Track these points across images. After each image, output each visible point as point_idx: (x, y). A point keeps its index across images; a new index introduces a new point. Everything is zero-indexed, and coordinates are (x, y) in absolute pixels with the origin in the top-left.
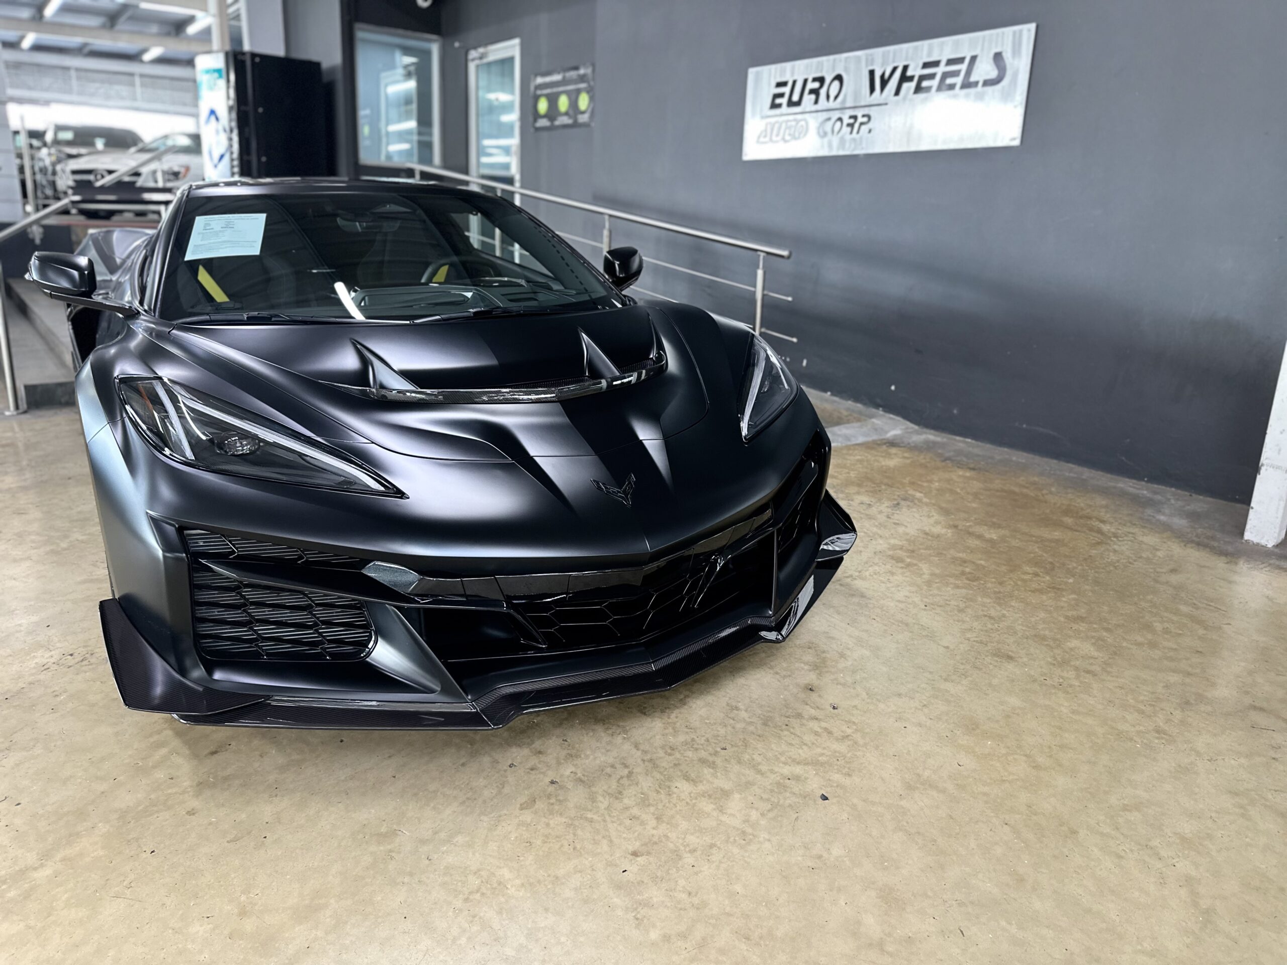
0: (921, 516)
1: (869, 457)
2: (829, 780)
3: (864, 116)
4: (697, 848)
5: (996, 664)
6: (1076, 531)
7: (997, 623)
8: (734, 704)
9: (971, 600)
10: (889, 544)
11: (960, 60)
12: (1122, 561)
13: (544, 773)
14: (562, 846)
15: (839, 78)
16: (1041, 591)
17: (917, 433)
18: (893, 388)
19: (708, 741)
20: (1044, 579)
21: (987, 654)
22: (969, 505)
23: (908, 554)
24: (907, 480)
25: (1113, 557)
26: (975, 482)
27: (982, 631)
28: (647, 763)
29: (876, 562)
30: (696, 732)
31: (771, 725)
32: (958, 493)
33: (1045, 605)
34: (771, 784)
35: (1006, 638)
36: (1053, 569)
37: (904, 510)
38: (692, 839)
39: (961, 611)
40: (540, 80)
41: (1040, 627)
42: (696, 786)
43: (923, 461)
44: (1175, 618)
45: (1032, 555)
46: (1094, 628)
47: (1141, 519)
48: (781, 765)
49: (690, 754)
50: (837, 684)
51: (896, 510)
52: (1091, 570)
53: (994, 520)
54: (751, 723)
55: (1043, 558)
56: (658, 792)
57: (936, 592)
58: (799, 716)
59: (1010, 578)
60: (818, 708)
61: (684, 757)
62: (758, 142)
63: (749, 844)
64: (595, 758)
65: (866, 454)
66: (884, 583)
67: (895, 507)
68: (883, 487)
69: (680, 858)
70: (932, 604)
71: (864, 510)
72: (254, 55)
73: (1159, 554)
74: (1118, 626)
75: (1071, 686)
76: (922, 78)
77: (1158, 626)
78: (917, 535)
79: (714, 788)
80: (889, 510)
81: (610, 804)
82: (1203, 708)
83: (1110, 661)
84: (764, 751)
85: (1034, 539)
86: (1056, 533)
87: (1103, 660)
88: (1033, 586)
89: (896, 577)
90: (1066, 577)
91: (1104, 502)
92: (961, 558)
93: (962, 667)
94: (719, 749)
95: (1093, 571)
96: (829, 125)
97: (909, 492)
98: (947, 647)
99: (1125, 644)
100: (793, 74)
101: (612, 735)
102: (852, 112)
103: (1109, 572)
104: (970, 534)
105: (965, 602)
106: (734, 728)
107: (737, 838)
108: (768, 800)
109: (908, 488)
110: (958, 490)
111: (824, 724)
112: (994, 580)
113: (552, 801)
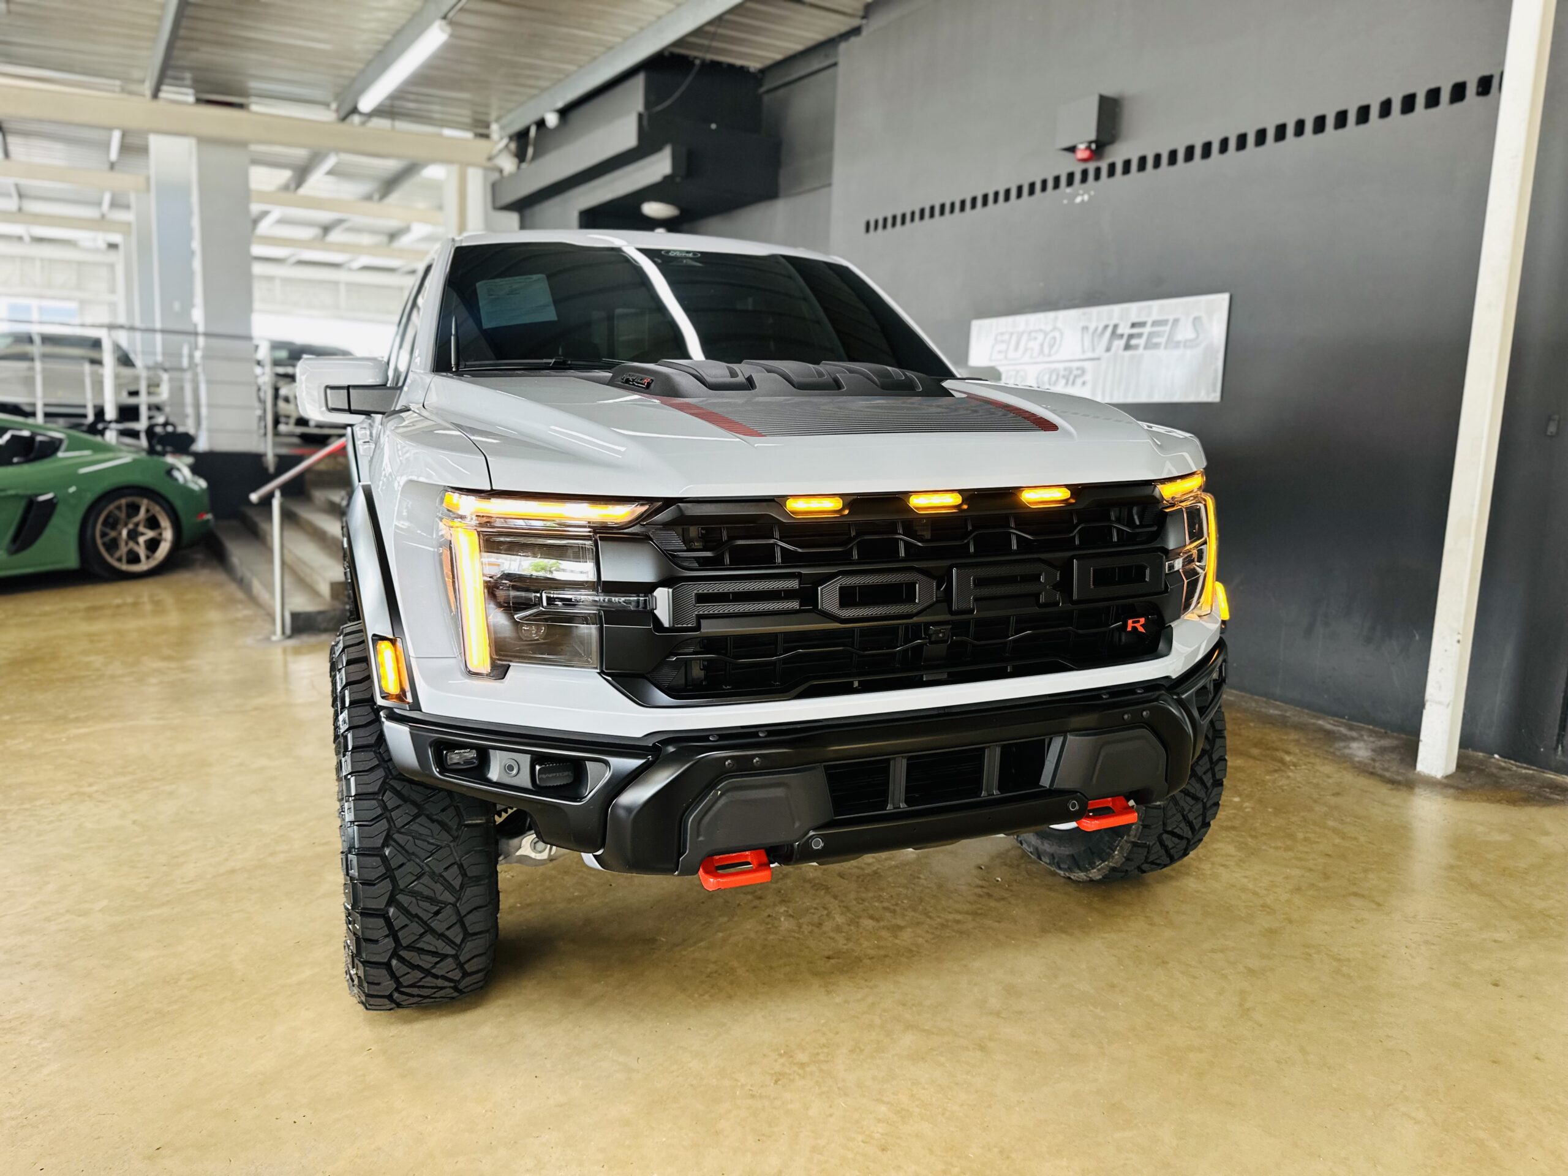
2: (983, 924)
4: (874, 957)
11: (1163, 323)
12: (1292, 785)
19: (892, 896)
25: (1283, 782)
28: (842, 908)
34: (937, 924)
38: (871, 952)
42: (879, 923)
44: (1318, 829)
47: (1326, 751)
48: (947, 913)
49: (876, 904)
56: (849, 925)
61: (872, 905)
63: (913, 956)
64: (804, 903)
69: (861, 961)
73: (1330, 781)
74: (1265, 834)
76: (1131, 336)
77: (1300, 836)
79: (892, 924)
82: (1311, 892)
83: (1245, 858)
87: (1240, 858)
95: (1260, 792)
96: (1046, 376)
99: (1264, 847)
102: (1068, 365)
103: (1276, 793)
106: (913, 890)
108: (933, 933)
111: (985, 890)
113: (769, 926)
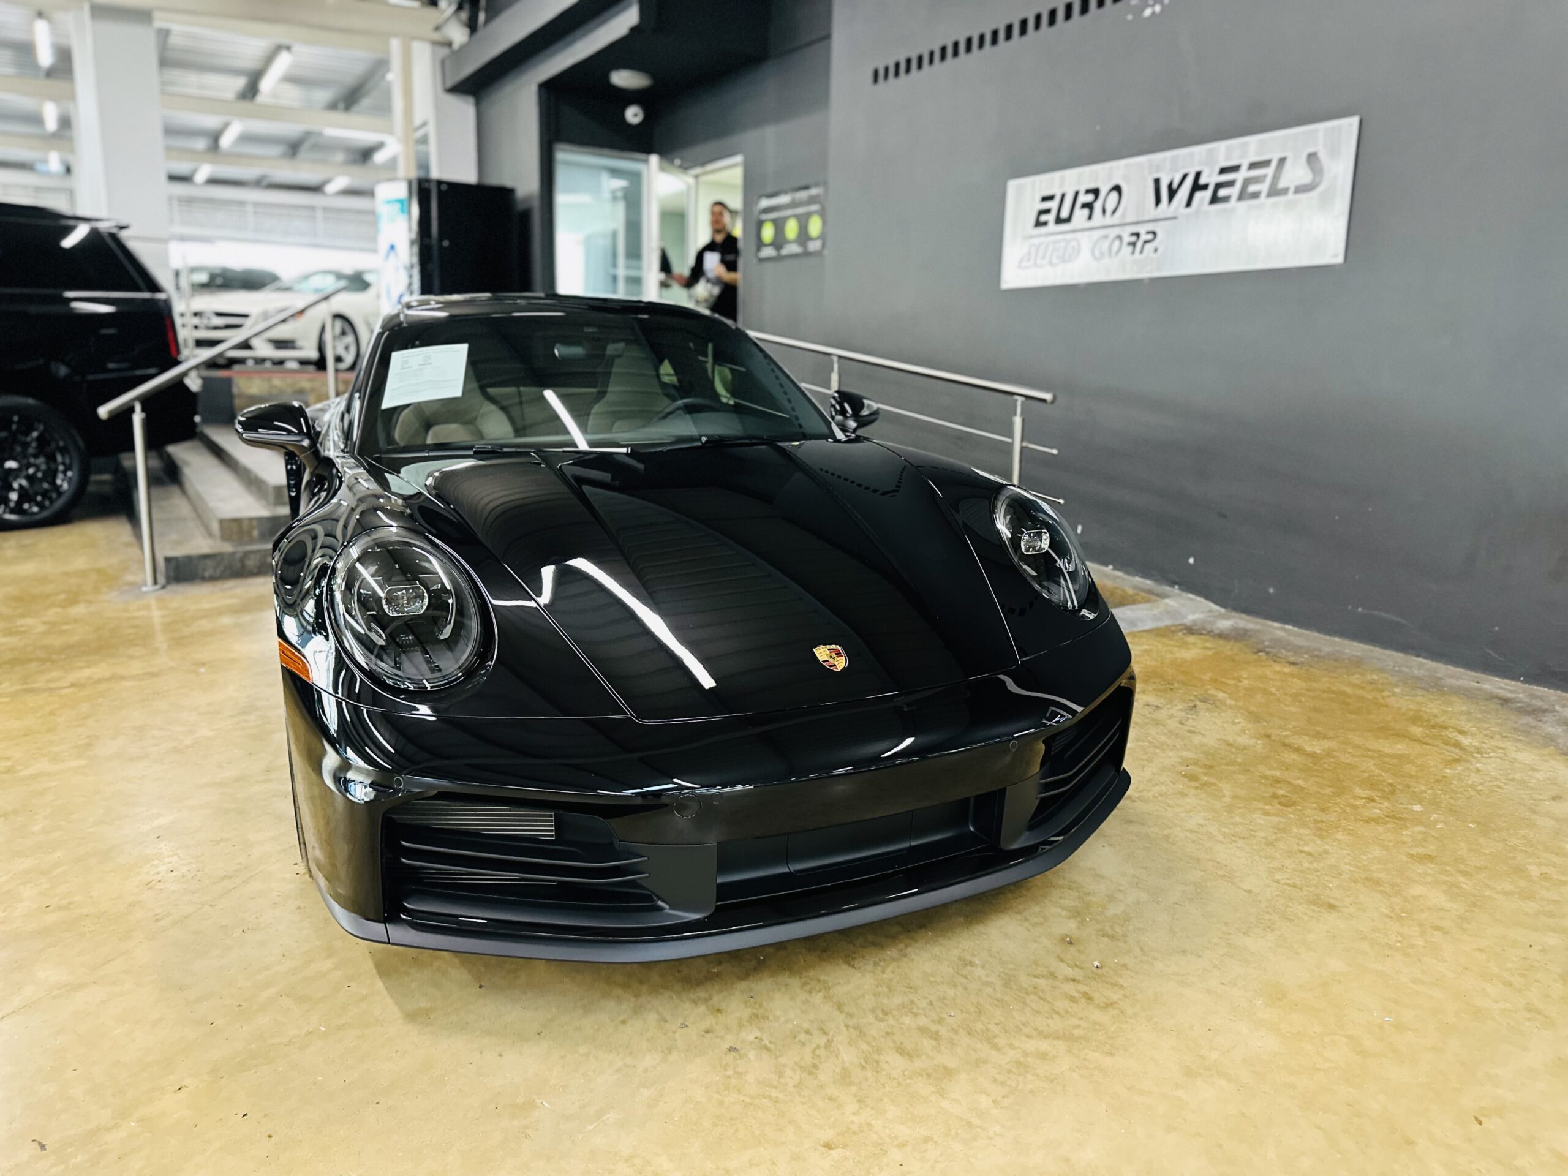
0: (1224, 723)
1: (1160, 646)
2: (1085, 1060)
3: (1148, 233)
4: (908, 1142)
5: (1312, 914)
6: (1426, 744)
7: (1316, 861)
8: (968, 958)
9: (1284, 831)
10: (1181, 757)
11: (1266, 163)
12: (1488, 784)
13: (722, 1038)
14: (737, 1130)
15: (1117, 189)
16: (1377, 820)
17: (1222, 617)
18: (1191, 561)
19: (931, 1003)
20: (1381, 806)
21: (1302, 901)
22: (1286, 708)
23: (1206, 771)
24: (1207, 677)
26: (1295, 680)
27: (1296, 871)
28: (851, 1030)
29: (1162, 781)
30: (916, 992)
31: (1014, 987)
32: (1271, 694)
33: (1382, 840)
34: (1008, 1062)
35: (1327, 881)
36: (1393, 793)
37: (1201, 714)
38: (902, 1130)
39: (1270, 844)
40: (765, 203)
41: (1374, 868)
42: (912, 1062)
43: (1230, 653)
44: (1557, 860)
45: (1366, 775)
46: (1447, 871)
47: (1516, 729)
48: (1024, 1038)
49: (907, 1020)
50: (1103, 936)
51: (1192, 715)
52: (1445, 795)
53: (1318, 729)
54: (988, 984)
55: (1381, 778)
56: (863, 1068)
57: (1237, 819)
58: (1052, 975)
59: (1337, 804)
60: (1077, 966)
61: (900, 1023)
62: (1020, 267)
63: (975, 1139)
64: (787, 1021)
65: (1156, 643)
66: (1169, 806)
67: (1191, 710)
68: (1176, 685)
69: (884, 1152)
70: (1233, 835)
71: (1150, 713)
72: (440, 183)
73: (1539, 775)
74: (1479, 868)
75: (1413, 946)
77: (1534, 871)
78: (1217, 746)
79: (935, 1065)
80: (1183, 714)
81: (801, 1080)
83: (1468, 914)
84: (1002, 1019)
85: (1369, 753)
86: (1399, 746)
87: (1458, 913)
88: (1366, 814)
89: (1187, 800)
90: (1412, 804)
91: (1464, 708)
92: (1273, 777)
93: (1267, 917)
94: (944, 1015)
95: (1447, 796)
96: (1105, 245)
97: (1210, 692)
98: (1250, 892)
100: (1061, 185)
101: (810, 992)
102: (1135, 229)
103: (1471, 797)
104: (1285, 745)
105: (1276, 833)
106: (965, 989)
107: (959, 1131)
109: (1208, 687)
110: (1273, 690)
111: (1083, 988)
112: (1315, 805)
113: (729, 1073)
